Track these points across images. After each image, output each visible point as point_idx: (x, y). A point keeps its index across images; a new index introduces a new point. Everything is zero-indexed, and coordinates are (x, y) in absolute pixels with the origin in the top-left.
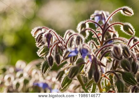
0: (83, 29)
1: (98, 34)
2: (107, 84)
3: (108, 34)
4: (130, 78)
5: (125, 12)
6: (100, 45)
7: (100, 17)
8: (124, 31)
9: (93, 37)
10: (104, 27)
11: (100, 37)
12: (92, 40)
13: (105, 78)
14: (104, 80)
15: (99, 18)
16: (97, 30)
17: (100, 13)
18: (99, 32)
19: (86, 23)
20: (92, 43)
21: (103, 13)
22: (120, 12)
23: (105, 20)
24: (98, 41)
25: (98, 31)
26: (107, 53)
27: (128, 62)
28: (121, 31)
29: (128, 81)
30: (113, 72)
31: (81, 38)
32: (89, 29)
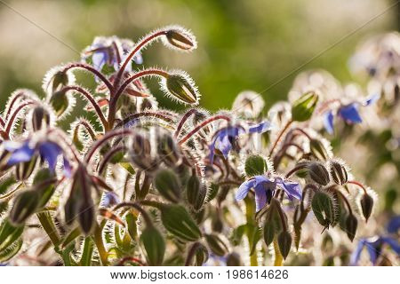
0: (59, 88)
1: (99, 101)
2: (122, 238)
3: (127, 101)
4: (184, 223)
5: (174, 40)
6: (104, 132)
7: (107, 54)
8: (169, 93)
9: (85, 109)
10: (117, 82)
11: (105, 110)
12: (82, 119)
13: (114, 222)
14: (114, 227)
15: (105, 58)
16: (97, 91)
17: (108, 43)
18: (103, 95)
19: (66, 69)
20: (81, 126)
21: (114, 43)
22: (160, 40)
23: (119, 61)
24: (99, 119)
25: (101, 92)
26: (117, 153)
27: (173, 176)
28: (162, 93)
29: (178, 229)
30: (134, 205)
31: (46, 111)
32: (74, 88)
